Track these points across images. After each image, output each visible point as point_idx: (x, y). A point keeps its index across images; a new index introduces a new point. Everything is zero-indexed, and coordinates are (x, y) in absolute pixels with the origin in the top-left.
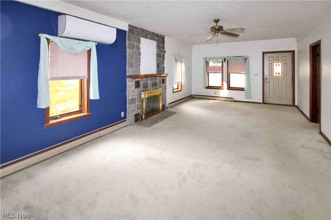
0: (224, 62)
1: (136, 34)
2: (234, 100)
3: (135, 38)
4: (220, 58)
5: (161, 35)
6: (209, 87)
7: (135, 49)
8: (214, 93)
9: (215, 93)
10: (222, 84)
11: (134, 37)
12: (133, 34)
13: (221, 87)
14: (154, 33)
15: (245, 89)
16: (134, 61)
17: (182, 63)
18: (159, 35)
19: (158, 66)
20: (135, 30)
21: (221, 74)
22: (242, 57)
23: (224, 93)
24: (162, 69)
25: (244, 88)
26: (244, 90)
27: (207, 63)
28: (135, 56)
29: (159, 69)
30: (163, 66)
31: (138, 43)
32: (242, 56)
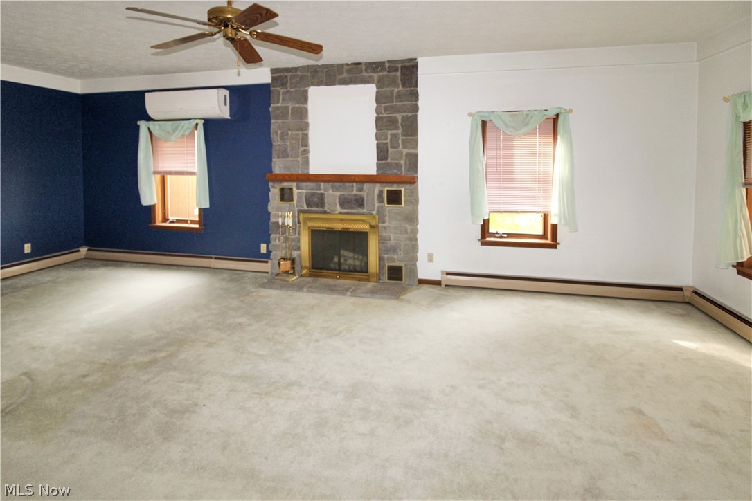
1: (291, 83)
3: (292, 92)
5: (389, 61)
7: (289, 117)
11: (288, 92)
12: (284, 85)
14: (360, 64)
16: (288, 144)
18: (384, 62)
19: (382, 153)
20: (289, 74)
24: (403, 162)
28: (290, 133)
29: (389, 160)
30: (405, 151)
31: (298, 103)
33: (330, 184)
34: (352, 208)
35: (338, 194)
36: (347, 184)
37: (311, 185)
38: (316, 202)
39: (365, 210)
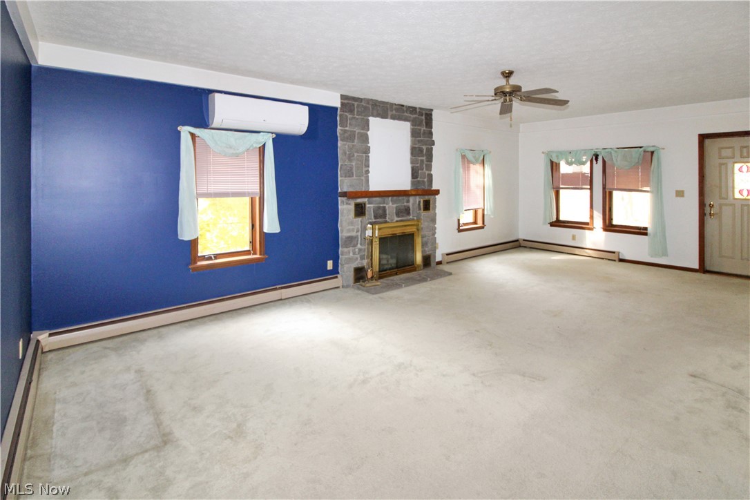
0: (594, 161)
1: (358, 112)
2: (621, 258)
3: (357, 119)
4: (585, 152)
5: (420, 108)
6: (557, 223)
7: (356, 141)
8: (571, 237)
9: (574, 238)
10: (592, 217)
11: (355, 118)
12: (351, 111)
13: (587, 224)
14: (403, 106)
15: (649, 231)
16: (354, 164)
17: (486, 166)
18: (416, 108)
19: (415, 174)
20: (356, 104)
21: (589, 191)
22: (642, 149)
23: (596, 238)
24: (426, 180)
25: (646, 229)
26: (646, 234)
27: (554, 166)
28: (356, 154)
29: (419, 179)
30: (427, 172)
31: (363, 129)
32: (641, 147)
33: (390, 198)
34: (403, 216)
35: (395, 206)
36: (401, 198)
37: (378, 199)
38: (381, 215)
39: (411, 217)
